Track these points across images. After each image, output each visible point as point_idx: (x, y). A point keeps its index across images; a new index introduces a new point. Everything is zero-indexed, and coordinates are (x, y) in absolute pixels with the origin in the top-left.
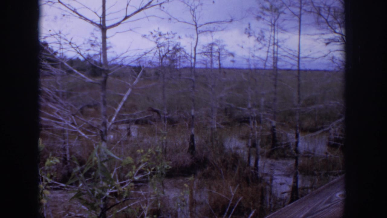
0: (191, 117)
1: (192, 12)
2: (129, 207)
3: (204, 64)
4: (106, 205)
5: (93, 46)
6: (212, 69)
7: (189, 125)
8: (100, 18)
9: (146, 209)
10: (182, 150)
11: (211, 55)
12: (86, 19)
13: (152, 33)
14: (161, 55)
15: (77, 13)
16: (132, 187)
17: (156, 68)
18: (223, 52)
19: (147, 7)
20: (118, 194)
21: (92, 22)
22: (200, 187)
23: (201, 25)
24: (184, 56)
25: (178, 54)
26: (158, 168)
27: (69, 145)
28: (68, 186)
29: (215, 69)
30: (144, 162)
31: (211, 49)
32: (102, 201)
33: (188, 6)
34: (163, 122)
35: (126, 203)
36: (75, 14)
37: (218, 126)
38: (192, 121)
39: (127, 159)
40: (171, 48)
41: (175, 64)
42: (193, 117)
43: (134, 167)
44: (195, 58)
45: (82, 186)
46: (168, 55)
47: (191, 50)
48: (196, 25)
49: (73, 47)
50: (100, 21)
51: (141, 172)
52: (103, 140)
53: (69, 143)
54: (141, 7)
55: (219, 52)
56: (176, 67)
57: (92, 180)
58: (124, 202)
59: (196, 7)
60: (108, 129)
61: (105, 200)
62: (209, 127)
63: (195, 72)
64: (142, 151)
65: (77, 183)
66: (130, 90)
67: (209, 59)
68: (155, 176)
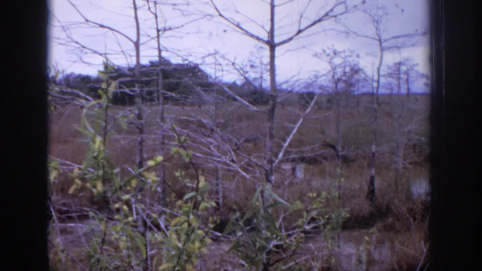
0: (371, 155)
1: (375, 24)
2: (297, 263)
3: (388, 88)
4: (268, 259)
5: (253, 68)
6: (399, 95)
7: (368, 165)
8: (269, 33)
9: (317, 265)
10: (359, 196)
11: (399, 79)
12: (252, 36)
13: (324, 51)
14: (336, 77)
15: (242, 29)
16: (301, 238)
17: (329, 94)
18: (413, 74)
19: (324, 19)
20: (284, 247)
21: (258, 39)
22: (380, 243)
23: (386, 40)
24: (365, 79)
25: (356, 77)
26: (333, 216)
27: (222, 187)
28: (225, 235)
29: (402, 94)
30: (316, 209)
31: (399, 69)
32: (264, 255)
33: (371, 15)
34: (337, 160)
35: (293, 257)
36: (238, 29)
37: (405, 166)
38: (372, 160)
39: (296, 204)
40: (347, 69)
41: (352, 89)
42: (374, 154)
43: (305, 214)
44: (378, 82)
45: (241, 236)
46: (344, 78)
47: (373, 71)
48: (380, 40)
49: (236, 69)
50: (269, 37)
51: (313, 220)
52: (268, 181)
53: (223, 184)
54: (317, 19)
55: (407, 73)
56: (353, 93)
57: (253, 229)
58: (291, 256)
59: (381, 17)
60: (273, 168)
61: (269, 253)
62: (393, 167)
63: (377, 99)
64: (315, 195)
65: (234, 232)
66: (301, 121)
67: (396, 82)
68: (328, 227)
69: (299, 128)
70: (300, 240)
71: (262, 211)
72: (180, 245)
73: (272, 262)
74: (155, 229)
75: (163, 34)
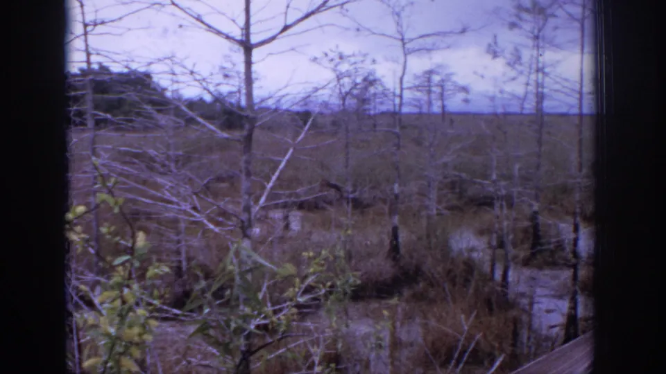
0: (393, 197)
1: (396, 17)
2: (288, 349)
3: (416, 106)
4: (249, 346)
5: (227, 78)
6: (430, 115)
7: (390, 210)
8: (242, 29)
9: (317, 352)
10: (378, 254)
11: (429, 92)
12: (219, 33)
13: (326, 55)
14: (343, 91)
15: (202, 22)
16: (293, 314)
17: (333, 114)
18: (448, 85)
19: (321, 9)
20: (270, 326)
21: (228, 37)
22: (408, 317)
23: (412, 40)
24: (383, 93)
25: (372, 90)
26: (338, 283)
27: (185, 245)
28: (186, 313)
29: (435, 114)
30: (314, 273)
31: (429, 80)
32: (242, 339)
33: (389, 6)
34: (345, 205)
35: (283, 342)
36: (199, 23)
37: (439, 212)
38: (394, 204)
39: (286, 268)
40: (359, 80)
41: (367, 107)
42: (397, 196)
43: (297, 281)
44: (401, 97)
45: (209, 314)
46: (355, 92)
48: (402, 40)
49: (196, 80)
50: (242, 35)
51: (309, 290)
52: (246, 236)
53: (186, 241)
54: (310, 10)
55: (441, 85)
56: (367, 112)
57: (227, 304)
58: (279, 340)
59: (403, 8)
60: (252, 217)
61: (248, 337)
62: (424, 213)
63: (400, 120)
64: (311, 254)
65: (201, 308)
66: (291, 151)
67: (425, 98)
68: (332, 297)
69: (288, 161)
70: (291, 318)
71: (237, 278)
72: (112, 330)
73: (253, 349)
74: (84, 306)
75: (93, 30)
